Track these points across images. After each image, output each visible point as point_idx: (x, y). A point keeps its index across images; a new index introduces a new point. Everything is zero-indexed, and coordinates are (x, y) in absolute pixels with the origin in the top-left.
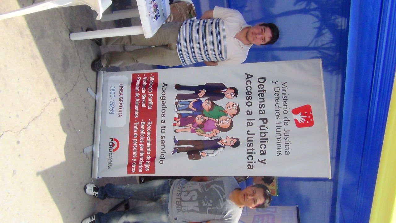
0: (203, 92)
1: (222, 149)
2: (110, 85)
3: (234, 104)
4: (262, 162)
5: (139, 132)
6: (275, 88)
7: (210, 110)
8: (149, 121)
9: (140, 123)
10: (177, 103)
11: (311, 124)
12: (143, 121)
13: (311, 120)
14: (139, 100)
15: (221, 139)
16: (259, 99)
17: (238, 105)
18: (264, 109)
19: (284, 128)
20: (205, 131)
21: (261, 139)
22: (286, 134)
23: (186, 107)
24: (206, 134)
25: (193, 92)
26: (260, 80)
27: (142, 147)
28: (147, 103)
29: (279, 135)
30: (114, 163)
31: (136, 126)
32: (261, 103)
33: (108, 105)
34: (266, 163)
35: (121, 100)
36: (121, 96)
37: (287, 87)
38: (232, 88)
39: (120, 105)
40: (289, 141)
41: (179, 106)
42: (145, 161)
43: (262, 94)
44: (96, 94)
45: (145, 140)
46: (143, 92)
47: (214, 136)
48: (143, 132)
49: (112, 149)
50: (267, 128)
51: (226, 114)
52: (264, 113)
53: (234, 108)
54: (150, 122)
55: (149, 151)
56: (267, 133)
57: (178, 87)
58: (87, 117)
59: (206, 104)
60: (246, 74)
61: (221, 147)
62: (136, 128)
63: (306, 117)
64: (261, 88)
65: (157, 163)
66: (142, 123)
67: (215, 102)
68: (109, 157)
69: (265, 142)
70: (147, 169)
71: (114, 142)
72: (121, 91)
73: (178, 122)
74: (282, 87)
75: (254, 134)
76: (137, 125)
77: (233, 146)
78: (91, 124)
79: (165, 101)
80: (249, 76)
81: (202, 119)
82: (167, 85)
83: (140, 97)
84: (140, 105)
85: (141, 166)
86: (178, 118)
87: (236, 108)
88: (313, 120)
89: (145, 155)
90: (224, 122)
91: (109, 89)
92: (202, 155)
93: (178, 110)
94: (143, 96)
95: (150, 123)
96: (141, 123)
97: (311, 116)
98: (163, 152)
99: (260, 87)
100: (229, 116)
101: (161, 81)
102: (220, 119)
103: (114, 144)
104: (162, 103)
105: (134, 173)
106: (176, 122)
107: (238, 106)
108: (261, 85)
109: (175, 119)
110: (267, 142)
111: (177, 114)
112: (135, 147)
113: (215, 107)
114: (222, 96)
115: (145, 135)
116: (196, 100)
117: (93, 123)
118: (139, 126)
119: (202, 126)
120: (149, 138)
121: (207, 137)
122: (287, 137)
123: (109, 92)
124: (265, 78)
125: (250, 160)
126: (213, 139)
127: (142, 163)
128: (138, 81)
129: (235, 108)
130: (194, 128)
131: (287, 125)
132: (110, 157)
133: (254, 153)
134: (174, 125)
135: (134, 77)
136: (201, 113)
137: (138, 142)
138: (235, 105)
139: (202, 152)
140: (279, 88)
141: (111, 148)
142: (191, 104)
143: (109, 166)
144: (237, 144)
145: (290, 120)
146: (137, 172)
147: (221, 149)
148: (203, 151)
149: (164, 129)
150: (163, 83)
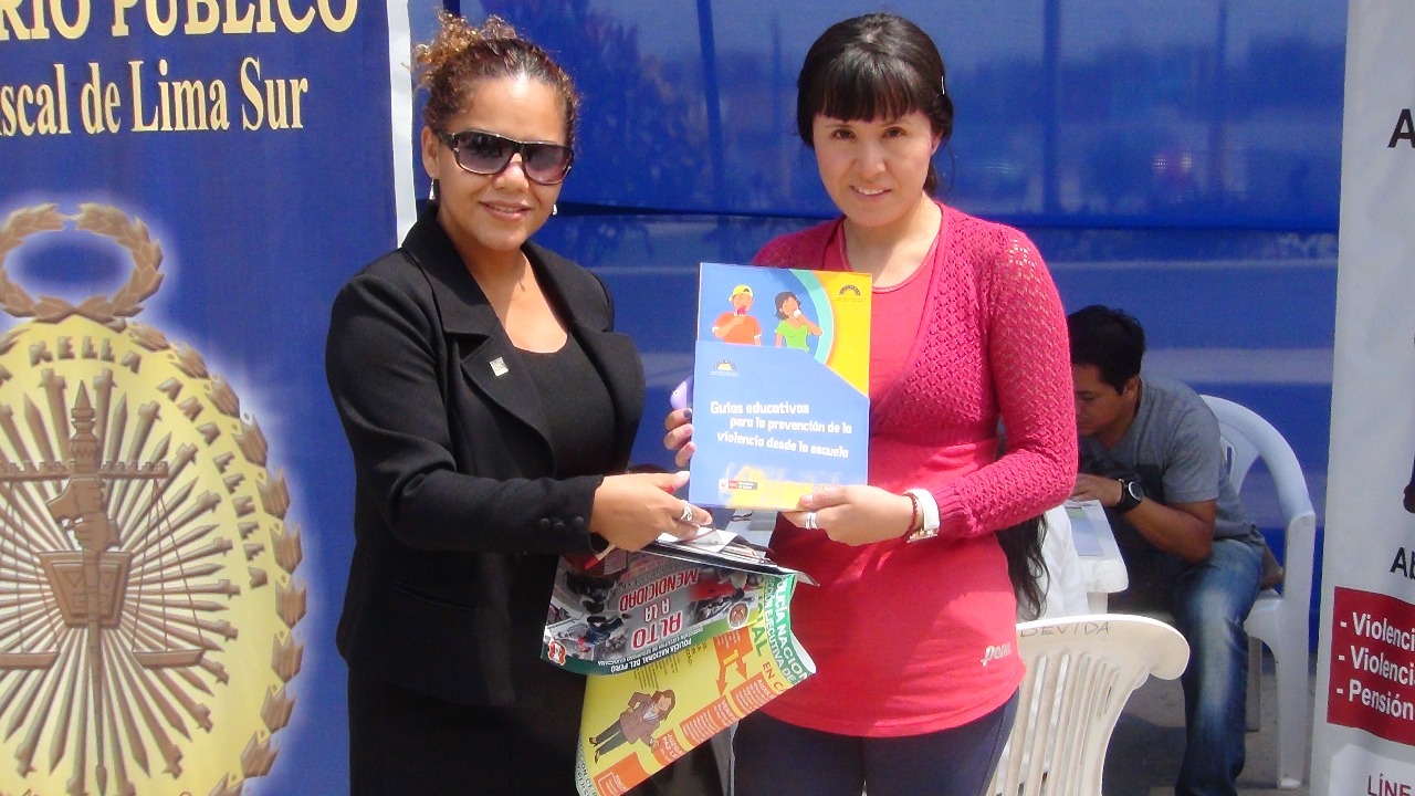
60: (1392, 144)
80: (1404, 130)
82: (1401, 552)
101: (1380, 581)
128: (1368, 696)
135: (1345, 712)
150: (1393, 570)
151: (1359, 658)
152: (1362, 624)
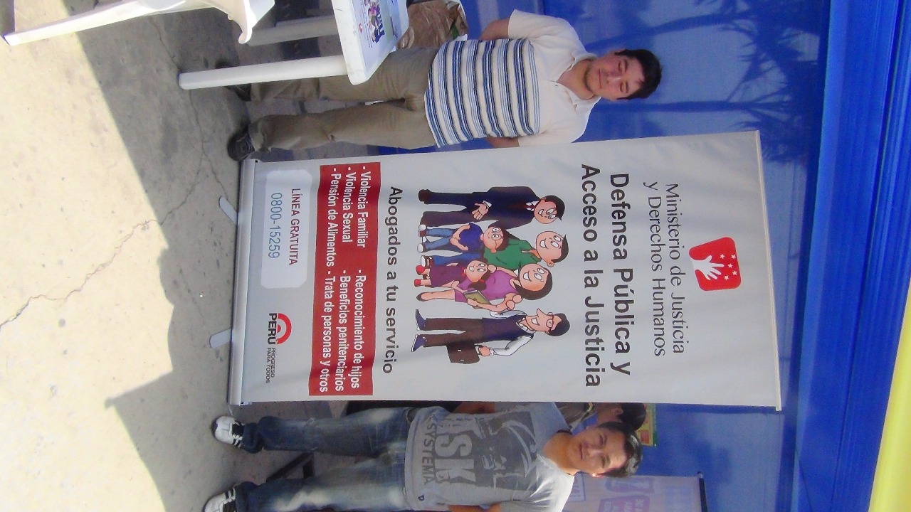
0: (483, 208)
1: (529, 338)
2: (270, 190)
3: (555, 236)
4: (619, 369)
5: (336, 299)
6: (650, 199)
7: (501, 248)
8: (360, 274)
9: (338, 279)
10: (423, 234)
11: (735, 282)
12: (344, 275)
13: (735, 273)
14: (337, 225)
15: (525, 317)
16: (614, 223)
17: (565, 238)
18: (626, 247)
19: (670, 289)
20: (488, 298)
21: (617, 317)
22: (675, 306)
23: (445, 242)
24: (490, 304)
25: (460, 208)
26: (616, 181)
27: (343, 334)
28: (354, 234)
29: (660, 307)
30: (278, 370)
31: (329, 285)
32: (619, 235)
33: (266, 238)
34: (628, 373)
35: (295, 228)
36: (295, 217)
37: (677, 196)
38: (550, 199)
39: (293, 237)
40: (682, 321)
41: (428, 241)
42: (350, 365)
43: (619, 214)
44: (238, 211)
45: (351, 317)
46: (346, 207)
47: (509, 310)
48: (346, 300)
49: (275, 338)
50: (632, 291)
51: (535, 259)
52: (625, 257)
53: (554, 244)
54: (361, 277)
55: (359, 343)
56: (632, 302)
57: (426, 196)
58: (218, 264)
59: (490, 235)
60: (584, 166)
61: (525, 333)
62: (329, 291)
63: (722, 266)
64: (619, 199)
65: (377, 370)
66: (344, 279)
67: (511, 231)
68: (269, 356)
69: (627, 323)
70: (355, 385)
71: (280, 322)
72: (294, 206)
73: (425, 277)
74: (668, 197)
75: (602, 305)
76: (331, 283)
77: (553, 333)
78: (228, 282)
79: (396, 229)
80: (590, 171)
81: (482, 270)
82: (401, 191)
83: (339, 220)
84: (339, 236)
85: (340, 377)
86: (426, 267)
87: (561, 244)
88: (738, 273)
89: (351, 352)
90: (531, 277)
91: (268, 200)
92: (480, 354)
93: (425, 250)
94: (346, 216)
95: (361, 279)
96: (341, 278)
97: (735, 262)
98: (392, 344)
99: (615, 195)
100: (542, 263)
101: (386, 183)
102: (524, 269)
103: (278, 326)
104: (390, 233)
105: (325, 394)
106: (421, 277)
107: (565, 241)
108: (618, 192)
109: (420, 270)
110: (633, 323)
111: (423, 259)
112: (327, 334)
113: (511, 241)
114: (527, 216)
115: (351, 307)
116: (466, 226)
117: (231, 278)
118: (337, 286)
119: (480, 285)
120: (358, 313)
121: (491, 311)
122: (677, 311)
123: (268, 207)
124: (627, 176)
125: (593, 366)
126: (507, 316)
127: (343, 370)
128: (335, 183)
129: (557, 244)
130: (463, 291)
131: (678, 284)
132: (271, 355)
133: (600, 349)
134: (417, 283)
135: (326, 173)
136: (478, 256)
137: (335, 323)
138: (558, 239)
139: (481, 346)
140: (660, 198)
141: (272, 336)
142: (457, 235)
143: (268, 375)
144: (561, 328)
145: (684, 274)
146: (332, 391)
147: (525, 339)
148: (483, 344)
149: (394, 294)
150: (392, 188)
151: (351, 177)
152: (366, 177)
